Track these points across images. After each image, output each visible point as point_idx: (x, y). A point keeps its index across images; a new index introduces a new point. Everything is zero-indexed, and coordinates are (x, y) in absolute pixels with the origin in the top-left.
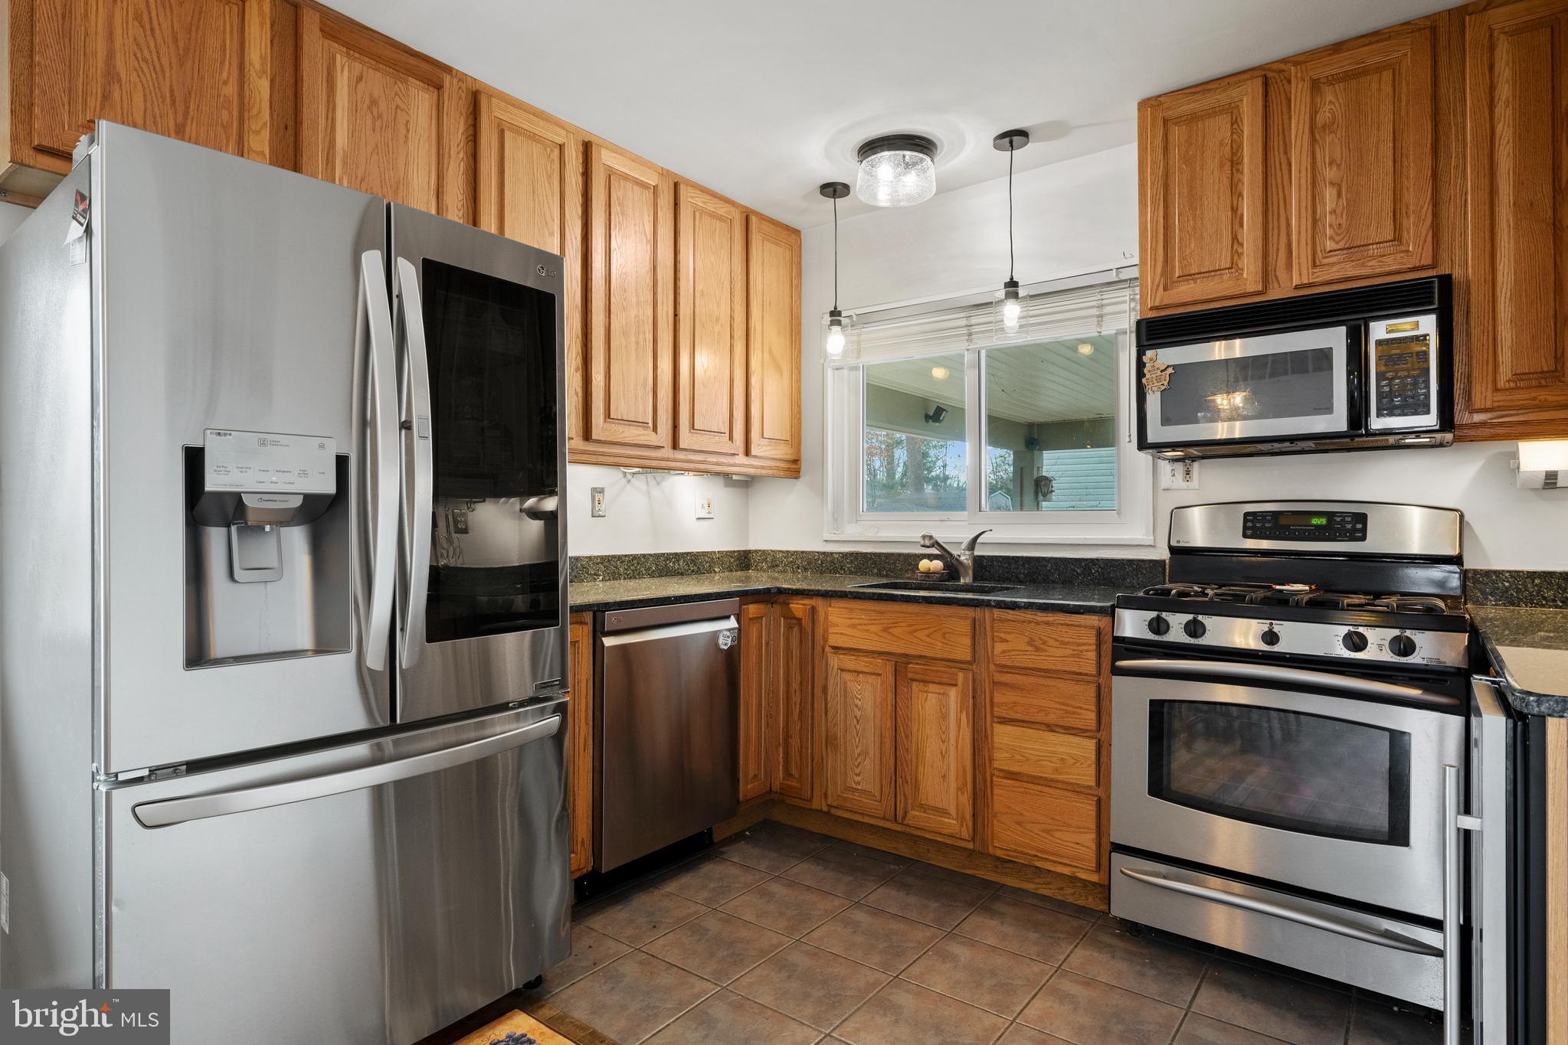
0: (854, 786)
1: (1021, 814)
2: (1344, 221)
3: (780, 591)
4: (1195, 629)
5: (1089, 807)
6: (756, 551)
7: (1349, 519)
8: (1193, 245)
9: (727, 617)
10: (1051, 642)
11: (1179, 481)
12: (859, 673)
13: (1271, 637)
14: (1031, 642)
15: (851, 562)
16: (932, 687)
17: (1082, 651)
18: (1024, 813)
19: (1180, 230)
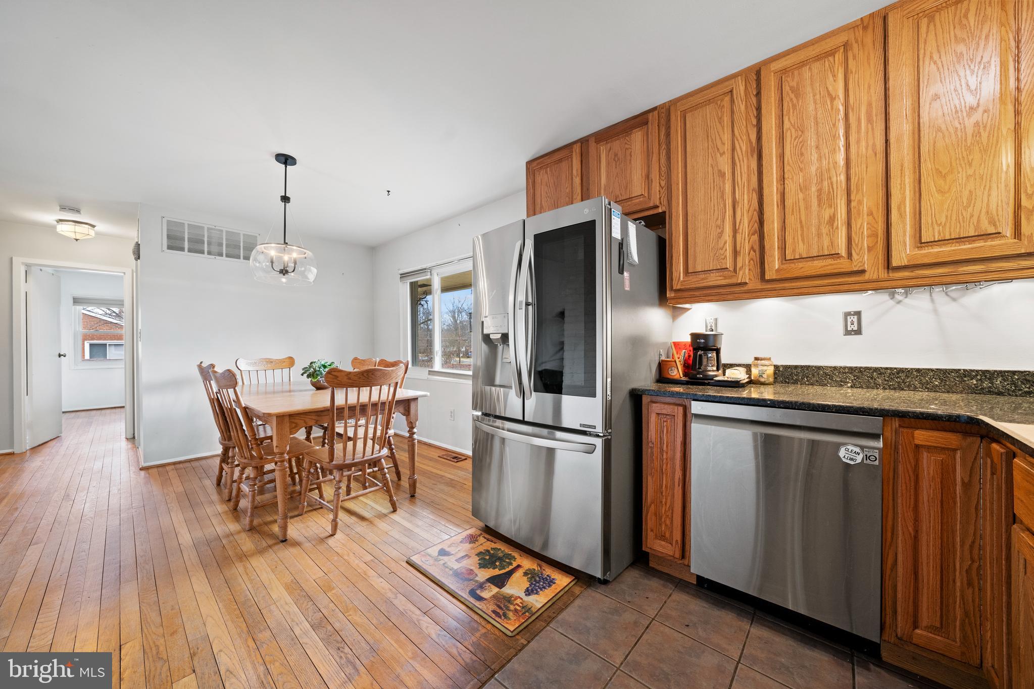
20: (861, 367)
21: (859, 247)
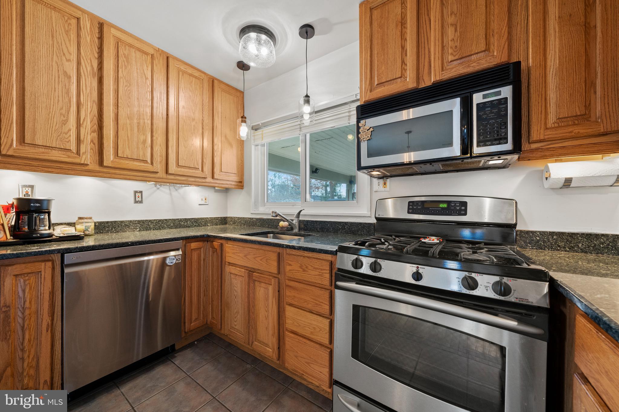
0: (234, 326)
1: (297, 352)
2: (458, 44)
3: (208, 236)
4: (375, 267)
5: (326, 355)
7: (458, 205)
8: (383, 68)
9: (178, 249)
10: (310, 267)
11: (381, 188)
12: (237, 275)
13: (417, 276)
14: (301, 267)
15: (259, 222)
16: (263, 285)
17: (323, 273)
18: (299, 352)
19: (378, 61)
20: (144, 220)
21: (157, 160)
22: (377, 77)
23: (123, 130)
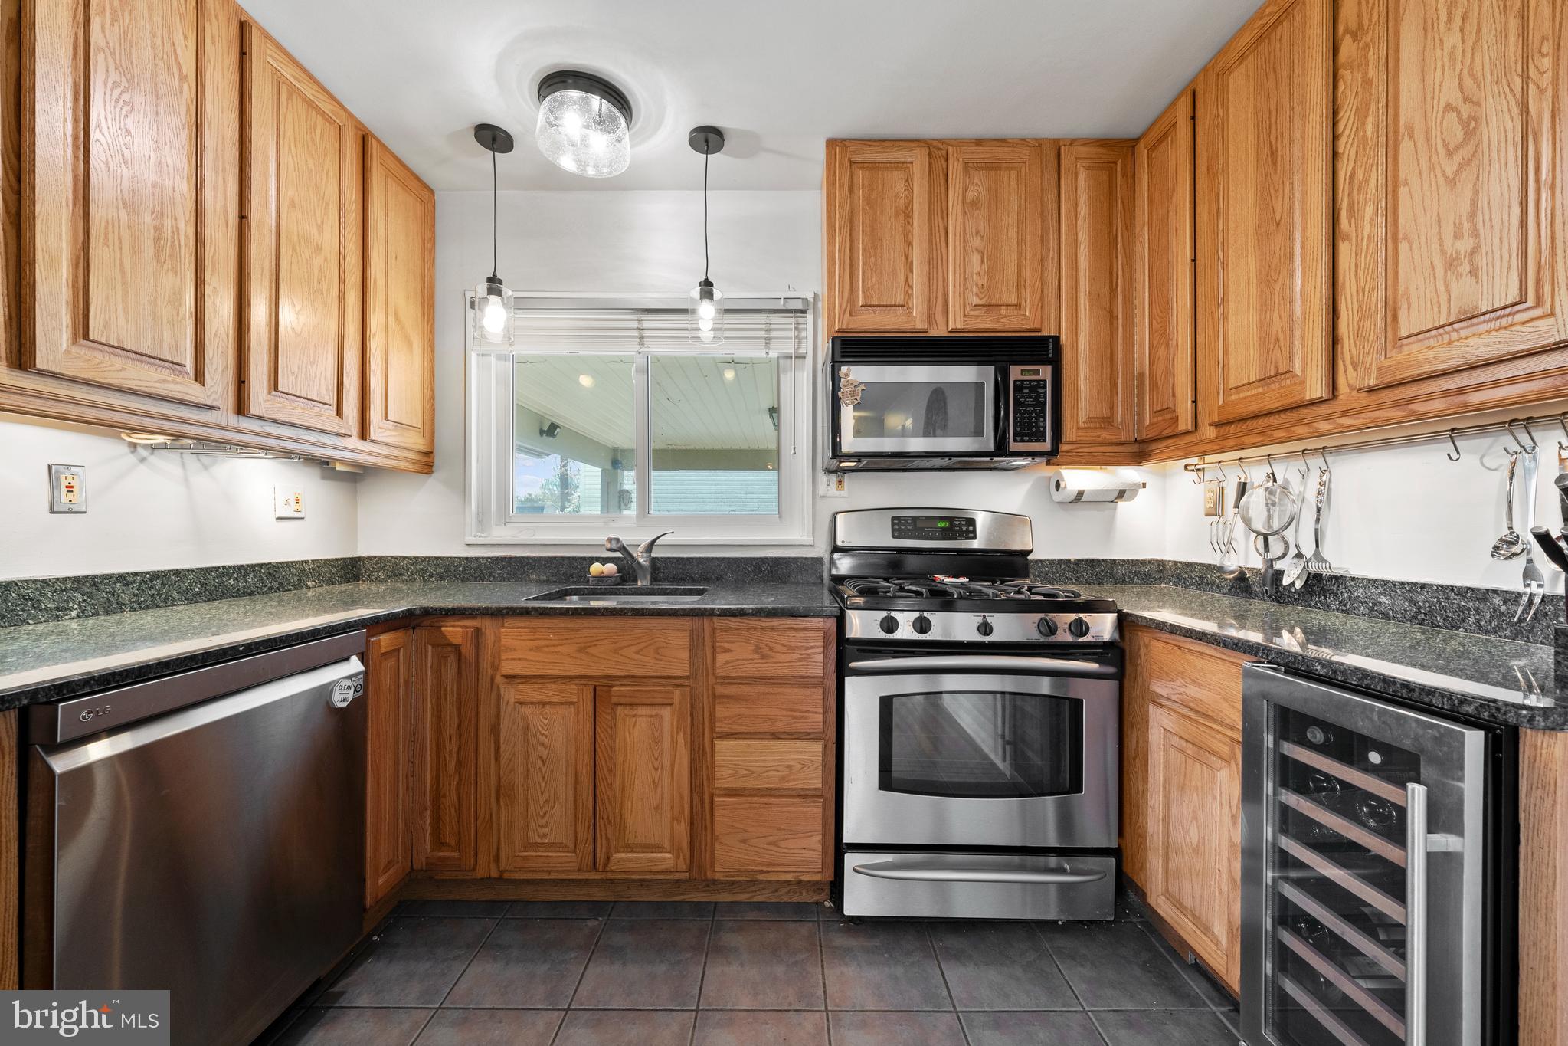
0: (538, 840)
1: (745, 831)
2: (985, 282)
3: (427, 612)
4: (922, 625)
5: (815, 810)
6: (369, 558)
7: (964, 523)
8: (874, 279)
9: (347, 659)
11: (833, 490)
12: (544, 704)
13: (985, 628)
14: (757, 650)
15: (503, 568)
16: (642, 710)
17: (809, 655)
18: (749, 829)
19: (864, 264)
20: (95, 577)
22: (864, 292)
23: (106, 243)
